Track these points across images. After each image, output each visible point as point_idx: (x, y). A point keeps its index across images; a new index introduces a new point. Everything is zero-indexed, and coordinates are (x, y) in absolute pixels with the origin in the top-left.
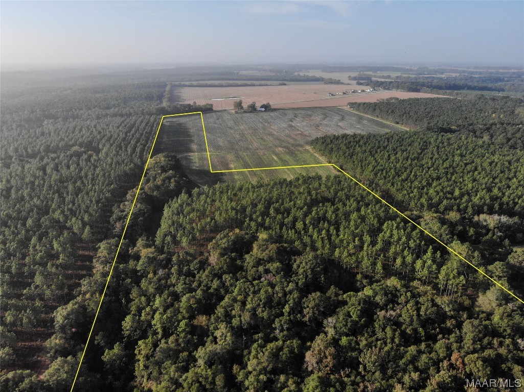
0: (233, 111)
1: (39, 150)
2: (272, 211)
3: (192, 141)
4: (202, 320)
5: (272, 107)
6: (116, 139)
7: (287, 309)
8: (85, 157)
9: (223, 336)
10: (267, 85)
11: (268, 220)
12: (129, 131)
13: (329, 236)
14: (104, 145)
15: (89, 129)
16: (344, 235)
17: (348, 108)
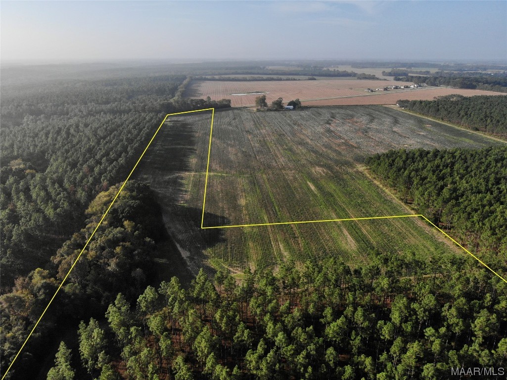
10: (294, 80)
17: (397, 107)
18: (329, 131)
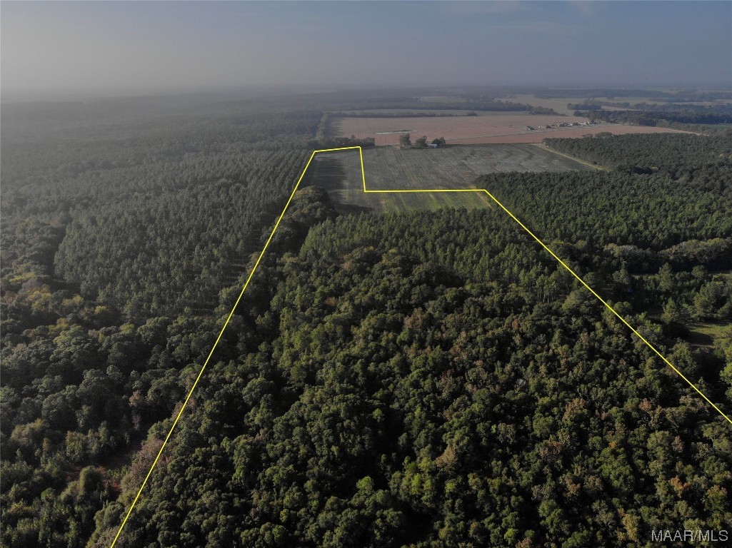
0: (399, 148)
1: (187, 183)
2: (406, 233)
3: (345, 178)
4: (332, 301)
5: (447, 143)
6: (264, 172)
7: (399, 295)
8: (233, 187)
9: (345, 308)
11: (401, 241)
12: (277, 166)
13: (453, 252)
14: (252, 178)
15: (235, 163)
16: (466, 253)
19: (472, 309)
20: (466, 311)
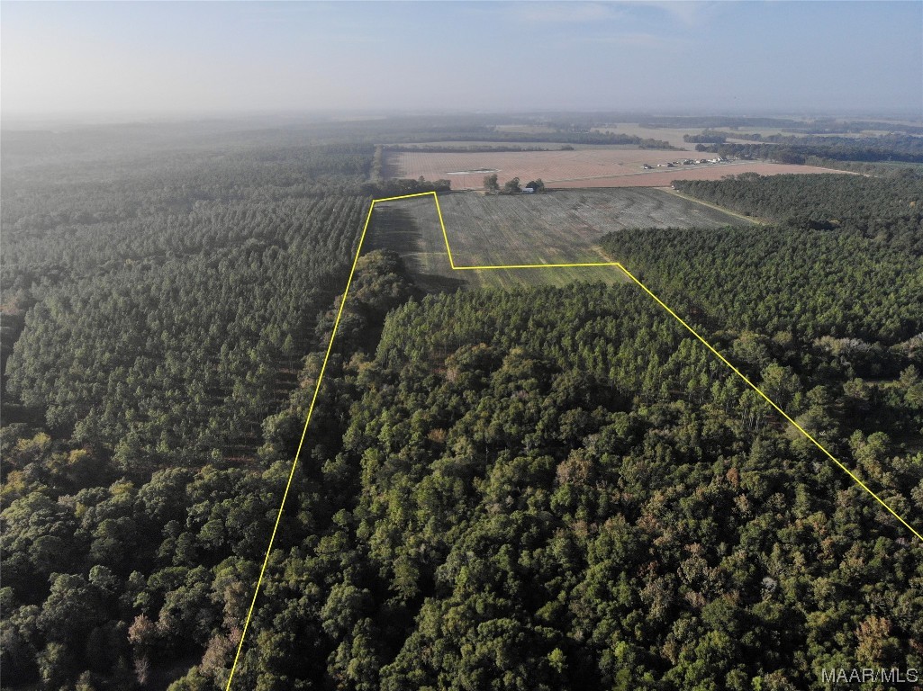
0: (483, 193)
1: (201, 243)
2: (530, 324)
3: (419, 236)
4: (438, 435)
5: (546, 186)
6: (309, 229)
7: (540, 425)
8: (268, 252)
9: (462, 449)
10: (540, 150)
11: (524, 334)
12: (326, 219)
13: (604, 354)
14: (292, 239)
15: (266, 216)
16: (624, 353)
17: (670, 190)
18: (574, 217)
19: (659, 449)
20: (648, 453)
